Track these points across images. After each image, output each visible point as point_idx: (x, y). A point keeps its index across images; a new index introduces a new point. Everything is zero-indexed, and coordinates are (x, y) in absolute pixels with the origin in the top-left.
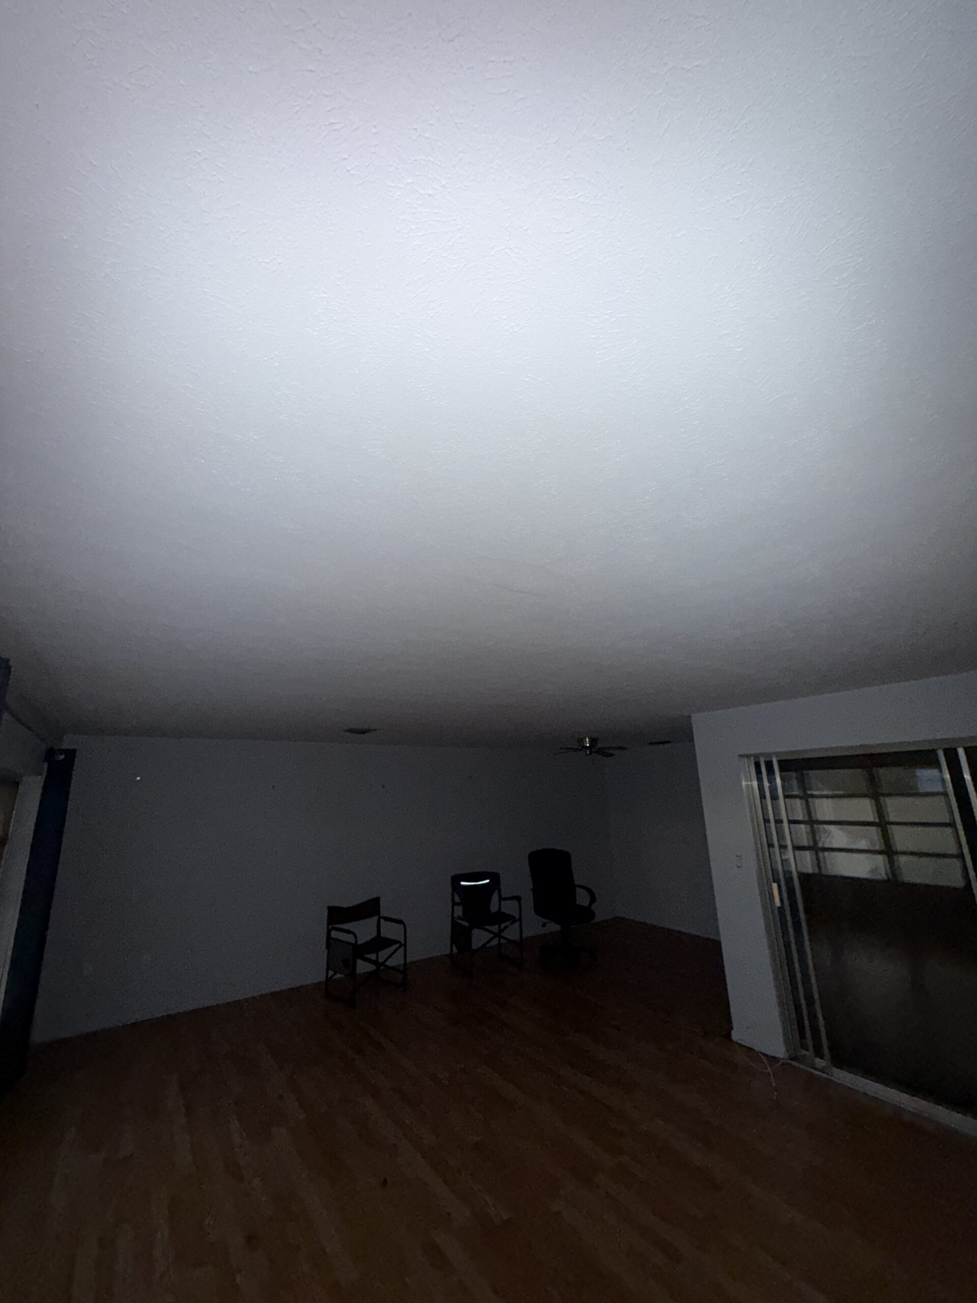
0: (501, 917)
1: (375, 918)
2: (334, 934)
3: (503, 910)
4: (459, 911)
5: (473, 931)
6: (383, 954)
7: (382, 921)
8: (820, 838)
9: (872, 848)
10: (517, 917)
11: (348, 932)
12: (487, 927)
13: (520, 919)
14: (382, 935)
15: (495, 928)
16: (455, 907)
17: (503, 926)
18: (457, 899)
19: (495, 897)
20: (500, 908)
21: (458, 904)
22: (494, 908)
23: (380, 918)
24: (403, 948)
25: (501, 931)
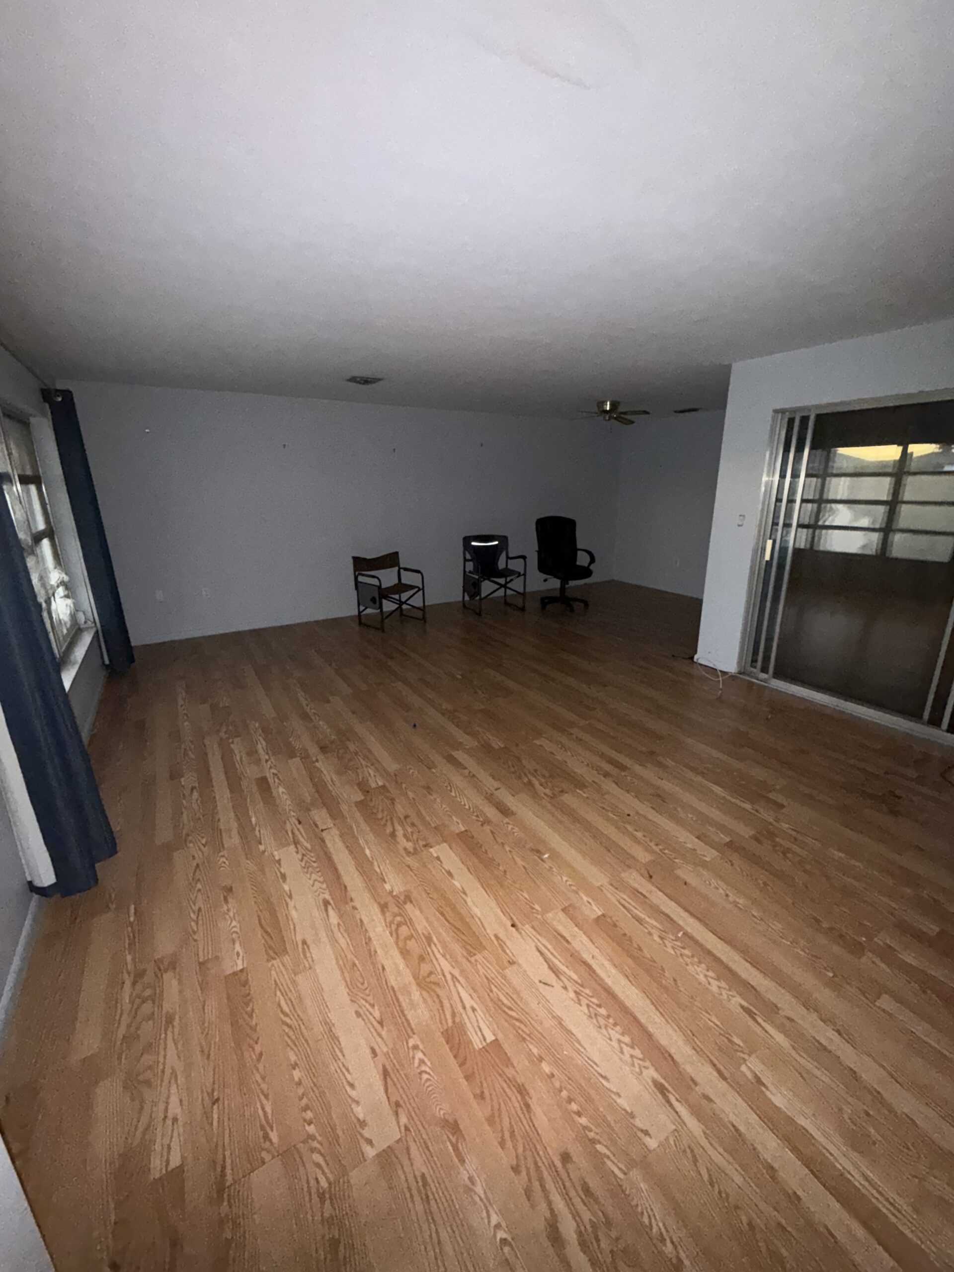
0: (507, 573)
1: (397, 568)
2: (361, 579)
3: (510, 567)
4: (470, 566)
5: (483, 584)
6: (404, 596)
7: (402, 571)
8: (824, 516)
9: (872, 526)
10: (522, 572)
11: (373, 577)
12: (495, 580)
13: (525, 575)
14: (403, 581)
15: (502, 581)
16: (467, 563)
17: (509, 579)
18: (468, 557)
19: (503, 556)
20: (507, 565)
21: (469, 560)
22: (501, 564)
23: (400, 568)
24: (421, 592)
25: (507, 583)
